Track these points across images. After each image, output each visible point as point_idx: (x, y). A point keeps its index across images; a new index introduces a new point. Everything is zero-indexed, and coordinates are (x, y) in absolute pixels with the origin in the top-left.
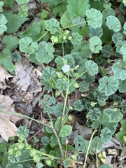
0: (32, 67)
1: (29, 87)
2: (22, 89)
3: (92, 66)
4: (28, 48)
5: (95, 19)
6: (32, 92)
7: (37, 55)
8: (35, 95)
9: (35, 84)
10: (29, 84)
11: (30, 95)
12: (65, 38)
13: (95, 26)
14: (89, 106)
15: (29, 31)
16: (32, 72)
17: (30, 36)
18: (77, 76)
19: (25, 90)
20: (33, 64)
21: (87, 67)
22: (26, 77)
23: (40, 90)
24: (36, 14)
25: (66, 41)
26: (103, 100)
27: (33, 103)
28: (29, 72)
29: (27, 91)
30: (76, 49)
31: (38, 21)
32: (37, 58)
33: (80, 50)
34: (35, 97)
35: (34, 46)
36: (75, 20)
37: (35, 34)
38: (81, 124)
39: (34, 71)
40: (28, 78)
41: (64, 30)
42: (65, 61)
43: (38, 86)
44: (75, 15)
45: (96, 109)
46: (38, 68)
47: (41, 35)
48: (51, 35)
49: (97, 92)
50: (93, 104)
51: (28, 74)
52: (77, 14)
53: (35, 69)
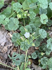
0: (7, 32)
1: (5, 43)
2: (2, 45)
3: (43, 32)
4: (3, 22)
5: (43, 4)
6: (7, 46)
7: (9, 25)
8: (9, 48)
9: (9, 41)
10: (5, 41)
11: (6, 48)
12: (25, 15)
13: (44, 7)
14: (40, 55)
15: (5, 12)
16: (7, 35)
17: (5, 15)
18: (33, 38)
19: (3, 45)
20: (7, 30)
21: (40, 33)
22: (3, 38)
23: (12, 45)
24: (9, 3)
25: (26, 17)
26: (49, 52)
27: (8, 53)
28: (5, 35)
29: (4, 46)
30: (32, 22)
31: (10, 7)
32: (9, 27)
33: (34, 22)
34: (9, 49)
35: (7, 20)
36: (31, 5)
37: (8, 14)
38: (35, 64)
39: (8, 34)
40: (5, 38)
41: (24, 11)
42: (26, 30)
43: (10, 43)
44: (31, 2)
45: (45, 58)
46: (10, 32)
47: (11, 14)
48: (17, 14)
49: (45, 47)
50: (42, 54)
51: (5, 36)
52: (32, 1)
53: (9, 33)
